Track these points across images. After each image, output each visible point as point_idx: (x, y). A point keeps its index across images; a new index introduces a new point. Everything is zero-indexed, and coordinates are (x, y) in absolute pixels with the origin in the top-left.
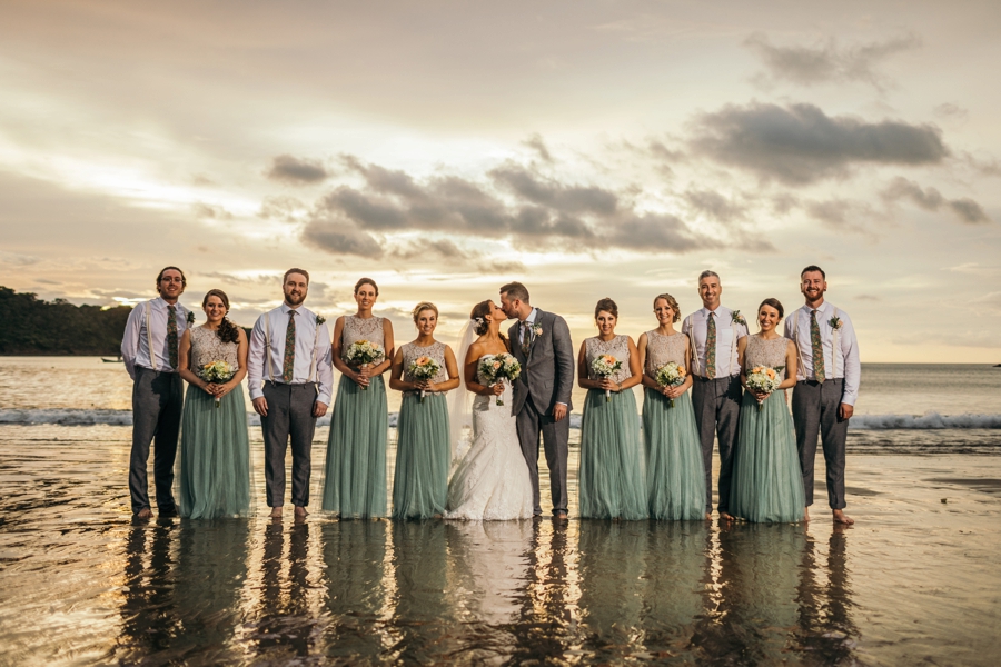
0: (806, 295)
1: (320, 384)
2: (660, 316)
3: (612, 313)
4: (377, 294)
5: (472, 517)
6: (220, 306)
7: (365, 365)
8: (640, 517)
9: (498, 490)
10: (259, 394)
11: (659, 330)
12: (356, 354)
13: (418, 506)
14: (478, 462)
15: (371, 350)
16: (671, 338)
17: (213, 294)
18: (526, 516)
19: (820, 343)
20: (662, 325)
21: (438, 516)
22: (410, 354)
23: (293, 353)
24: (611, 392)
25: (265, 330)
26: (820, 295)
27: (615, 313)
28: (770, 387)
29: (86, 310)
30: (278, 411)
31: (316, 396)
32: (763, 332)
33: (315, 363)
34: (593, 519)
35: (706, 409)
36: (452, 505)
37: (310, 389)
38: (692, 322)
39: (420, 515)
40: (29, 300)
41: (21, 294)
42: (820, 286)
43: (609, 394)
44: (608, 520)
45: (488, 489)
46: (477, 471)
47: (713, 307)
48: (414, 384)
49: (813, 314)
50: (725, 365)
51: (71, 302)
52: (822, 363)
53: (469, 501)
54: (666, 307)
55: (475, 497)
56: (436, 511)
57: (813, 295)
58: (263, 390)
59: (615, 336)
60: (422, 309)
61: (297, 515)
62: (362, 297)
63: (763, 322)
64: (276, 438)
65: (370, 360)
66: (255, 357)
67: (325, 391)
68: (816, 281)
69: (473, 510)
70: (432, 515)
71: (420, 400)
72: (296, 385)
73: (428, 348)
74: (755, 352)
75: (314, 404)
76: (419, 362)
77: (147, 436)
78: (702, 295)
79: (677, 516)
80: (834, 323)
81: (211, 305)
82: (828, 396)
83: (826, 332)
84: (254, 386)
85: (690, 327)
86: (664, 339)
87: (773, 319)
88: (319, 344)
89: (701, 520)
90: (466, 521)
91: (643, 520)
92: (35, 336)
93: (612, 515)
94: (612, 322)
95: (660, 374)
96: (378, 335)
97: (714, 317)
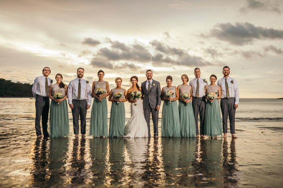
0: (224, 74)
1: (88, 100)
2: (183, 81)
3: (171, 80)
4: (104, 75)
5: (131, 137)
6: (60, 78)
7: (100, 95)
8: (178, 136)
9: (138, 129)
10: (71, 103)
11: (183, 84)
12: (98, 92)
13: (116, 134)
14: (132, 122)
15: (102, 91)
16: (186, 87)
17: (58, 75)
18: (146, 137)
19: (228, 87)
20: (184, 83)
21: (122, 136)
22: (114, 91)
23: (80, 91)
24: (171, 101)
25: (72, 85)
26: (228, 75)
27: (172, 80)
28: (214, 98)
29: (26, 85)
30: (77, 107)
31: (87, 103)
32: (212, 84)
33: (86, 94)
34: (165, 137)
35: (196, 106)
36: (126, 134)
37: (85, 101)
38: (192, 82)
39: (117, 136)
40: (9, 82)
41: (7, 81)
42: (228, 72)
43: (170, 102)
44: (169, 137)
45: (135, 129)
46: (132, 124)
47: (198, 78)
48: (115, 100)
49: (226, 79)
50: (202, 94)
51: (21, 83)
52: (229, 93)
53: (130, 133)
54: (185, 78)
55: (132, 131)
56: (121, 135)
57: (226, 74)
58: (72, 102)
59: (171, 86)
60: (117, 79)
61: (82, 137)
62: (100, 76)
63: (212, 81)
64: (76, 115)
65: (102, 94)
66: (70, 93)
67: (90, 101)
68: (227, 71)
69: (131, 135)
70: (120, 136)
71: (117, 104)
72: (81, 100)
73: (119, 90)
74: (209, 89)
75: (87, 105)
76: (117, 93)
77: (40, 115)
78: (195, 75)
79: (188, 136)
80: (232, 82)
81: (57, 78)
82: (230, 102)
83: (230, 84)
84: (70, 100)
85: (192, 83)
86: (184, 87)
87: (214, 80)
88: (88, 89)
89: (195, 137)
90: (129, 138)
91: (179, 137)
92: (11, 92)
93: (171, 136)
94: (171, 82)
95: (183, 96)
96: (105, 86)
97: (199, 81)
